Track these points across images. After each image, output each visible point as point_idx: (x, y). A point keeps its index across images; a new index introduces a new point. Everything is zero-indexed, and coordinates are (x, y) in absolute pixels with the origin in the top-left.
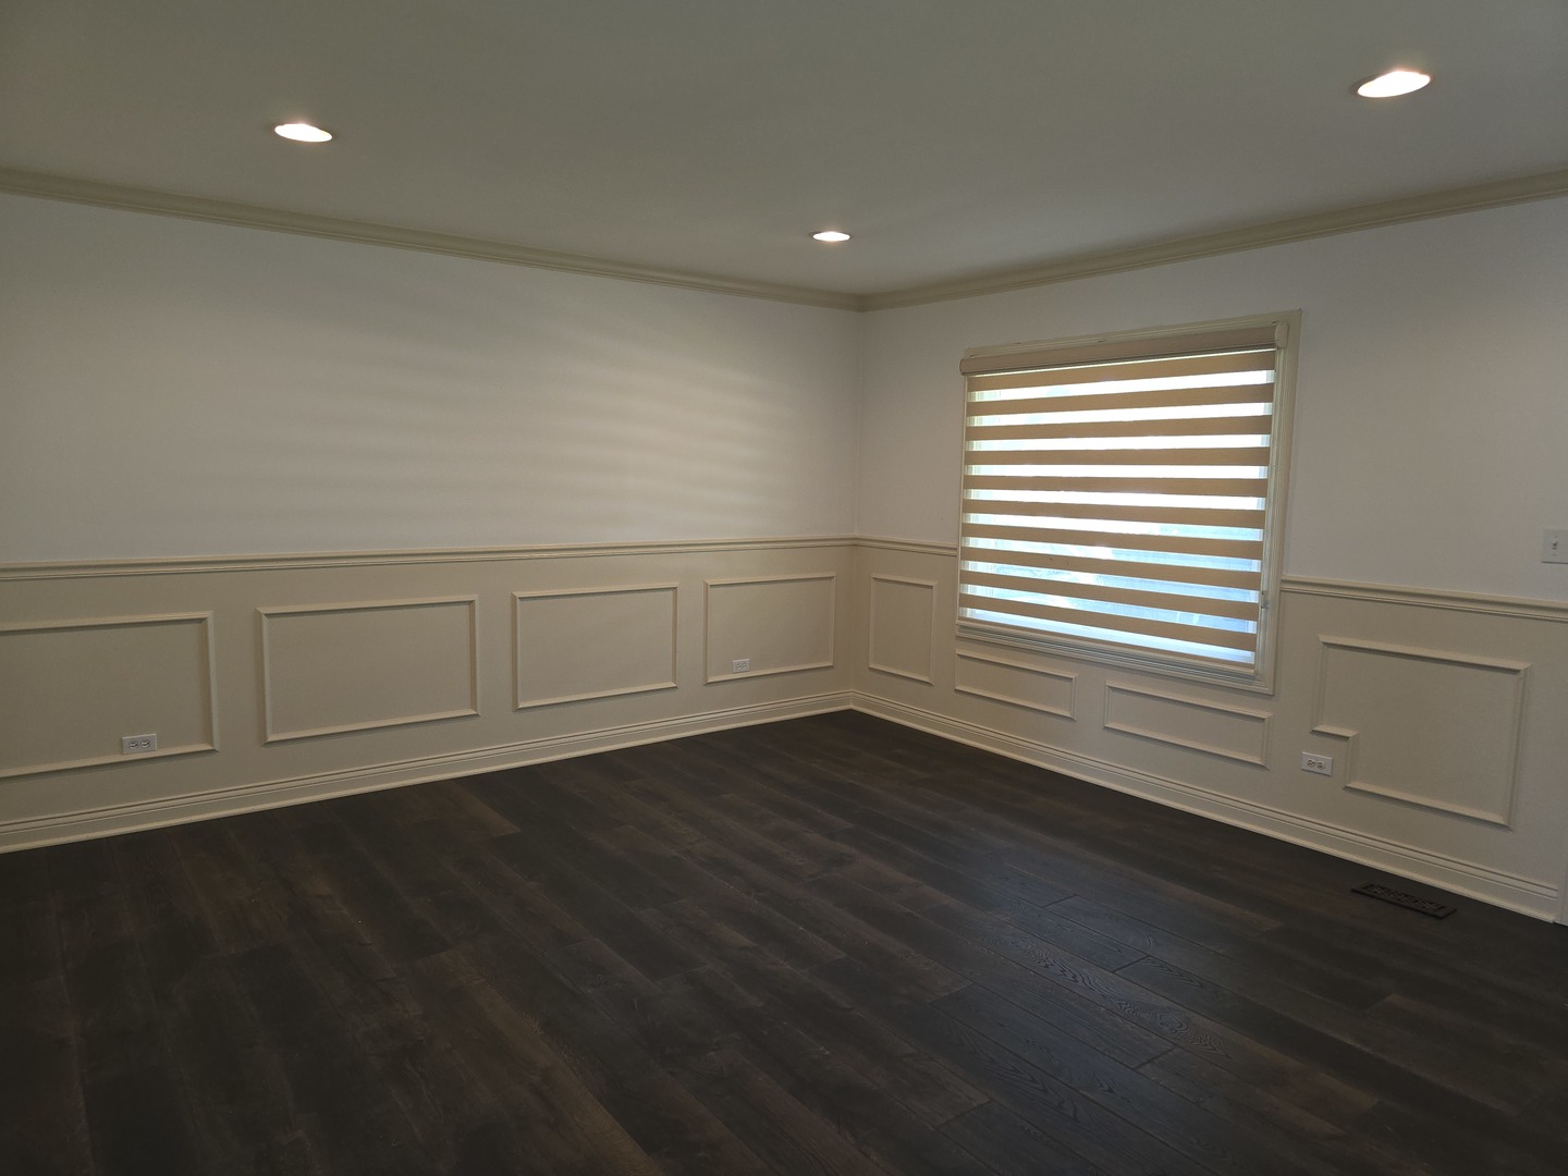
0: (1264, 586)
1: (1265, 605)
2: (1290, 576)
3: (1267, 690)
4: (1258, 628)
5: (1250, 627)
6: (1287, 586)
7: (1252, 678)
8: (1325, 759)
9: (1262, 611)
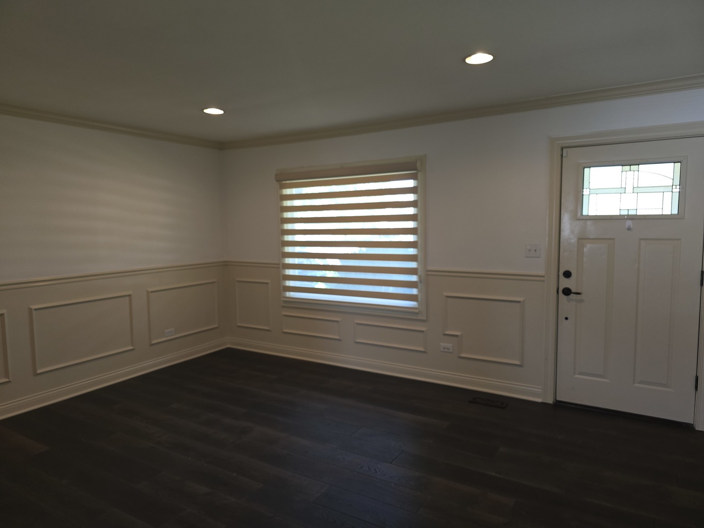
0: (419, 273)
1: (421, 281)
2: (430, 268)
3: (424, 318)
4: (419, 291)
5: (414, 291)
6: (429, 273)
7: (417, 314)
8: (449, 345)
9: (419, 284)
